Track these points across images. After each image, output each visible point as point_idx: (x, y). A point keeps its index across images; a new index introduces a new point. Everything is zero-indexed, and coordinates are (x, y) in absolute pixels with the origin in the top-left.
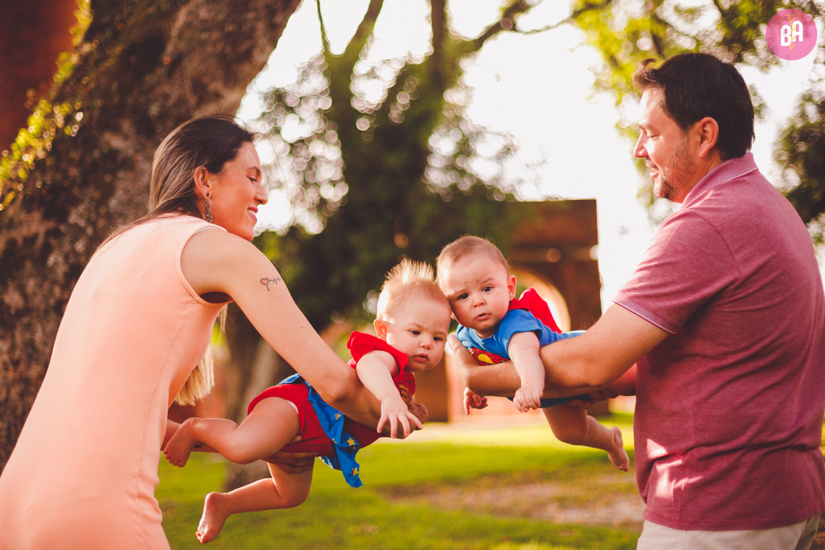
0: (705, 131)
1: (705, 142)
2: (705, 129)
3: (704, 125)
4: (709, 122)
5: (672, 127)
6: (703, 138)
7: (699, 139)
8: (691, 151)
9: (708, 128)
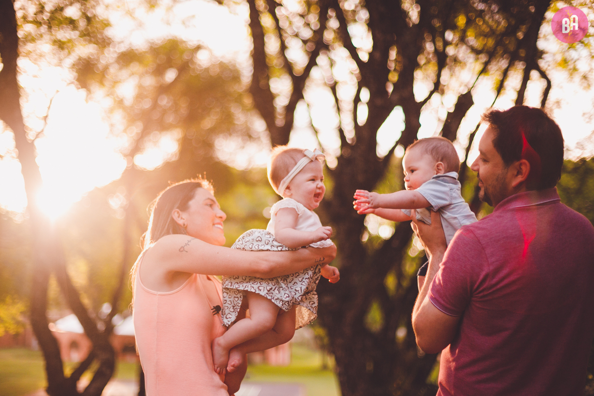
0: (520, 169)
3: (521, 165)
4: (525, 163)
6: (519, 173)
7: (515, 173)
8: (508, 180)
9: (523, 167)
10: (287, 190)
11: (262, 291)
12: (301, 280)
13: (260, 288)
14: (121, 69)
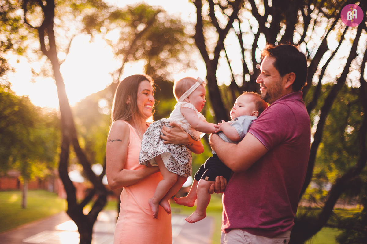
0: (289, 78)
1: (289, 82)
2: (290, 77)
3: (290, 75)
4: (293, 74)
5: (277, 73)
6: (288, 80)
7: (286, 80)
8: (283, 85)
9: (291, 77)
10: (188, 99)
12: (183, 156)
14: (111, 23)
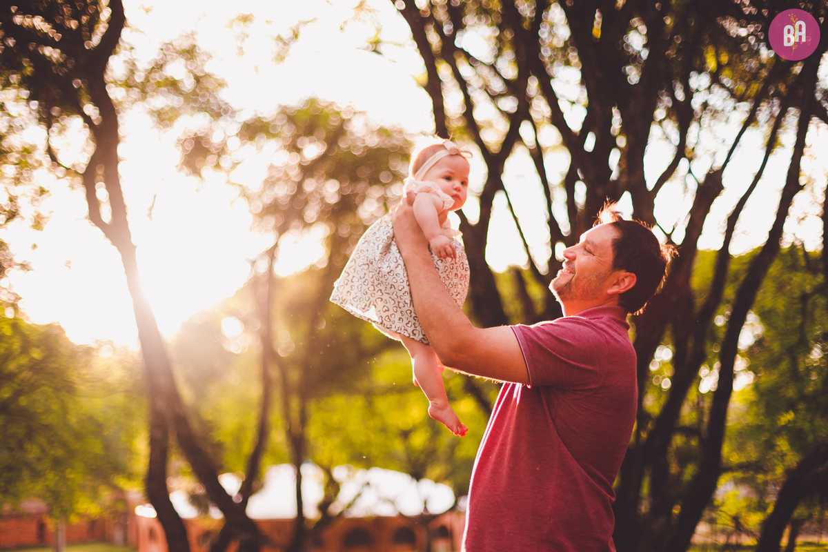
11: (417, 335)
13: (415, 332)
